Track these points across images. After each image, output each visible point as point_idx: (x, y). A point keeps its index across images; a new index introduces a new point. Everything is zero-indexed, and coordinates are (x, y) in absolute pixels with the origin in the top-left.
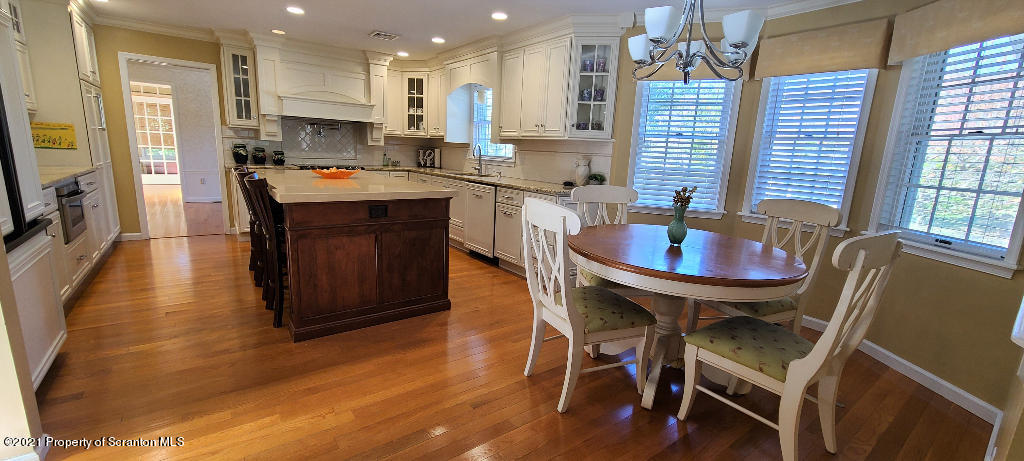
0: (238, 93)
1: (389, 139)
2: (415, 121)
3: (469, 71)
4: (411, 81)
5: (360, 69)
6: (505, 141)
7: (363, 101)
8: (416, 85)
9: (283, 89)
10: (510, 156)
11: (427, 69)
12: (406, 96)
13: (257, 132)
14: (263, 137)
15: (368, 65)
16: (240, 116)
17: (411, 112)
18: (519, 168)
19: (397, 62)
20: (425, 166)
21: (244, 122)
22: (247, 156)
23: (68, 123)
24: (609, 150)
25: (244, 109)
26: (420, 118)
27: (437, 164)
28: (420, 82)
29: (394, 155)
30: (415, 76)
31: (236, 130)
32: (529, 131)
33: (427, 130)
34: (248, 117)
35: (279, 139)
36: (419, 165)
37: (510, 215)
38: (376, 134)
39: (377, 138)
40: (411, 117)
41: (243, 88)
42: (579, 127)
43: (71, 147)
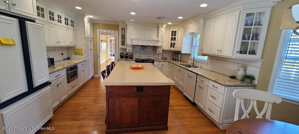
0: (122, 39)
1: (163, 51)
2: (173, 45)
3: (192, 28)
4: (172, 32)
5: (156, 29)
6: (204, 55)
7: (156, 39)
8: (174, 33)
9: (133, 37)
10: (206, 60)
11: (178, 28)
12: (171, 37)
13: (126, 49)
14: (127, 51)
15: (159, 28)
16: (122, 45)
17: (172, 42)
18: (209, 65)
19: (168, 26)
20: (175, 60)
21: (123, 47)
22: (123, 56)
23: (82, 49)
24: (259, 64)
25: (123, 43)
26: (174, 44)
27: (179, 59)
28: (175, 32)
29: (166, 56)
30: (174, 30)
31: (122, 49)
32: (215, 52)
33: (176, 48)
34: (124, 45)
35: (131, 51)
36: (173, 59)
37: (202, 88)
38: (159, 50)
39: (159, 51)
40: (171, 44)
41: (123, 37)
42: (241, 52)
43: (82, 55)
